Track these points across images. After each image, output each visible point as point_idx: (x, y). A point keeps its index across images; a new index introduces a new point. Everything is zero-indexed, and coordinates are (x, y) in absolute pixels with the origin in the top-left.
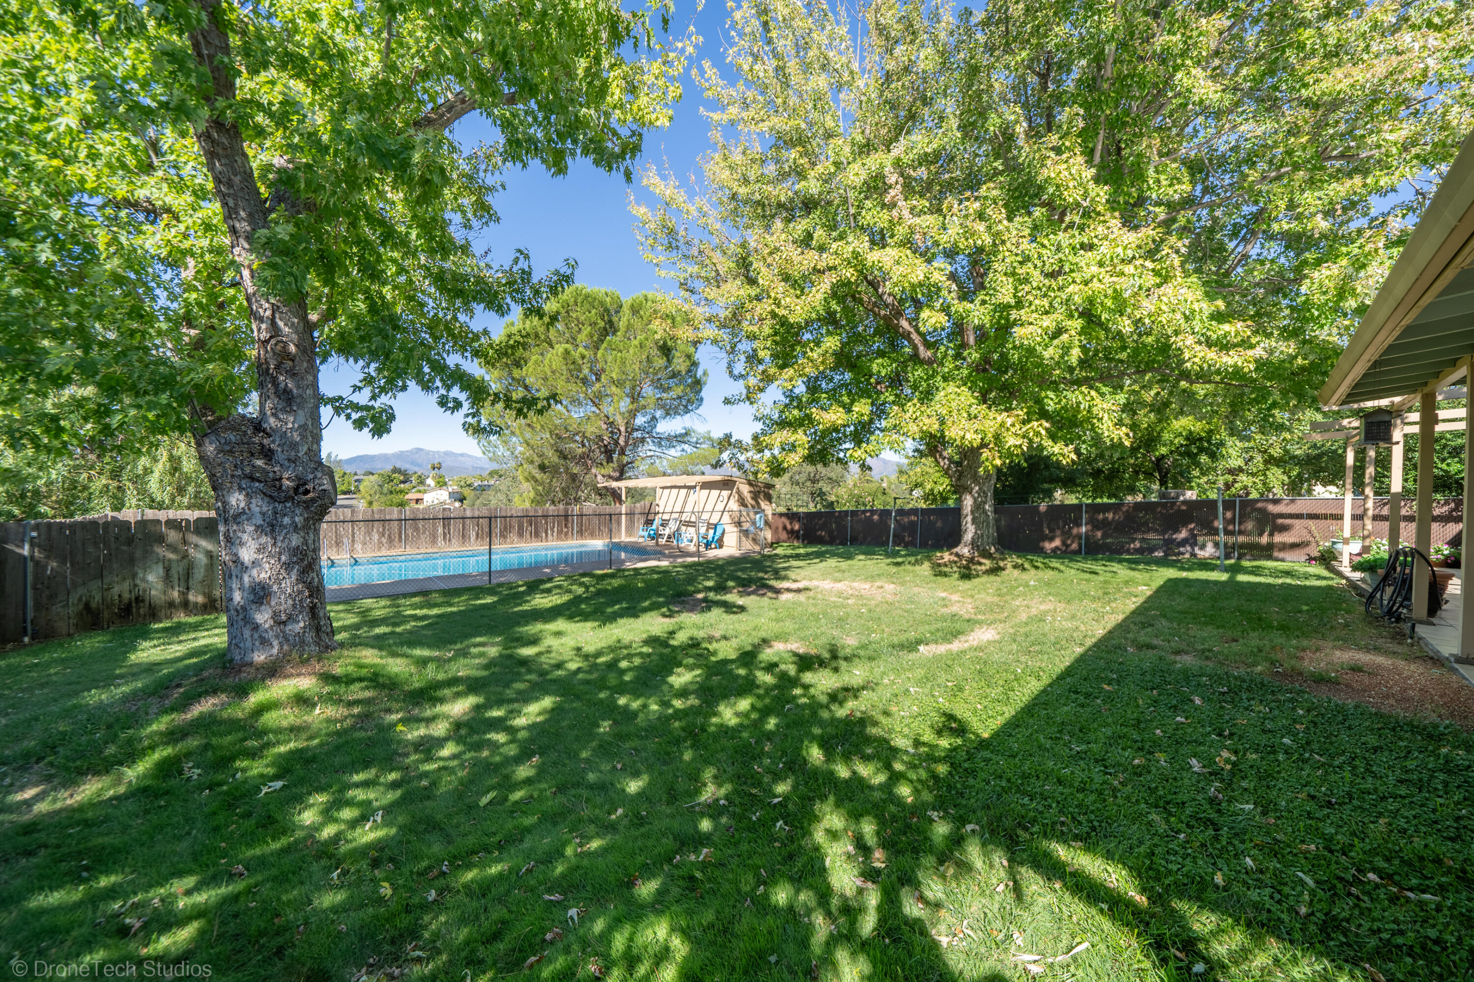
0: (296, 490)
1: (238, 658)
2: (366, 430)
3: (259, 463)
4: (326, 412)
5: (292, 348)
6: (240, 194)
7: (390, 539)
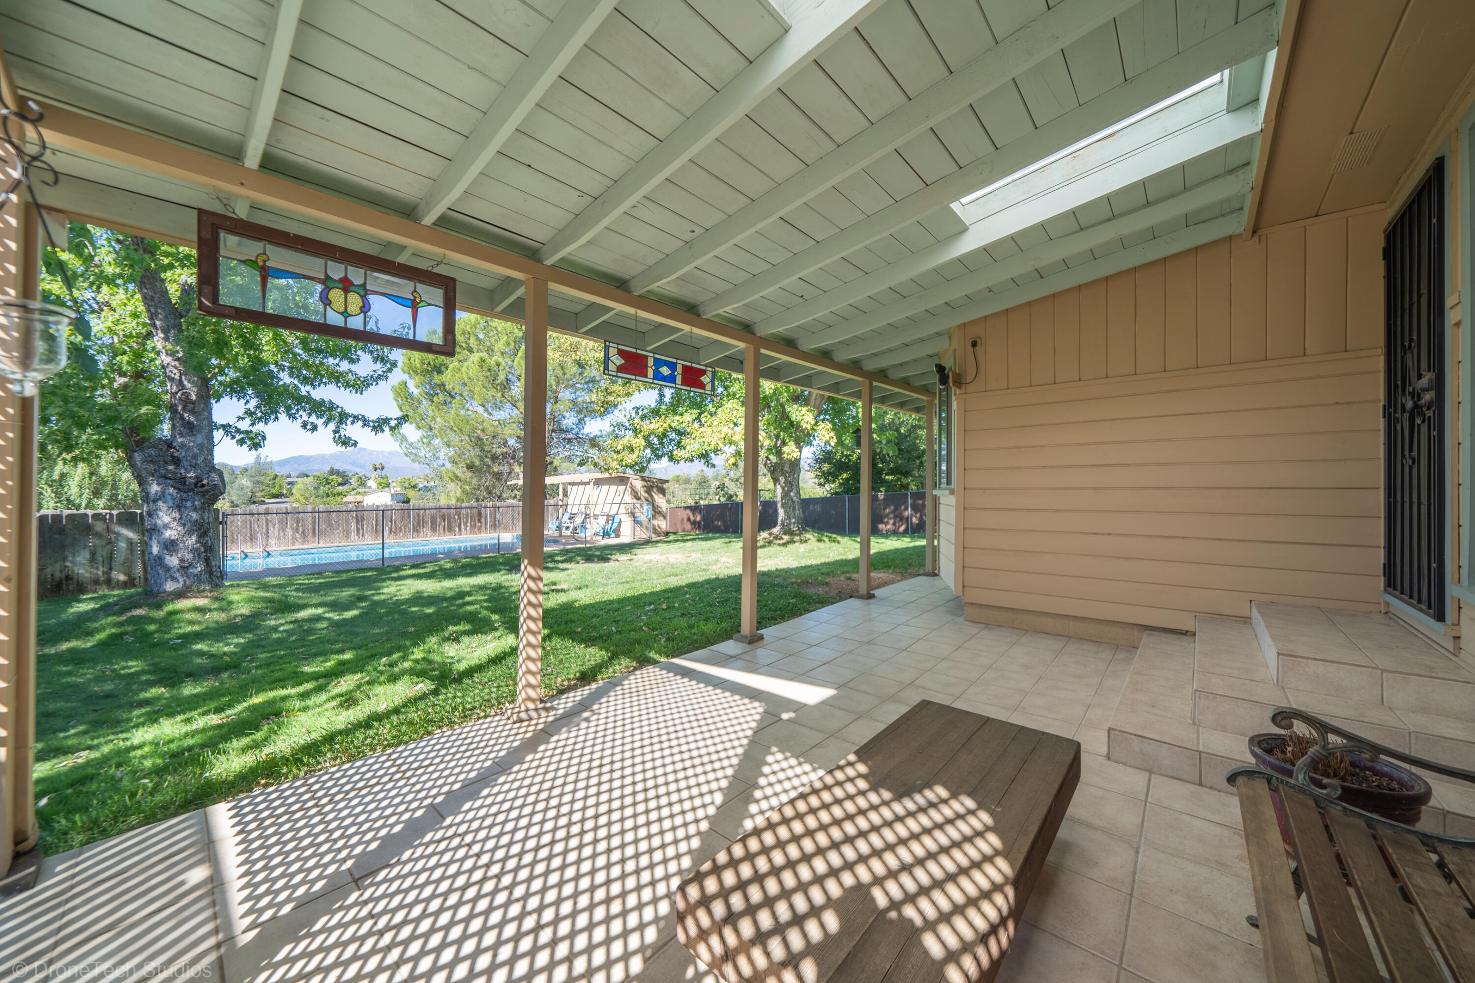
0: (196, 485)
1: (155, 589)
2: (245, 446)
3: (171, 468)
4: (218, 435)
5: (194, 397)
6: (159, 305)
7: (303, 532)
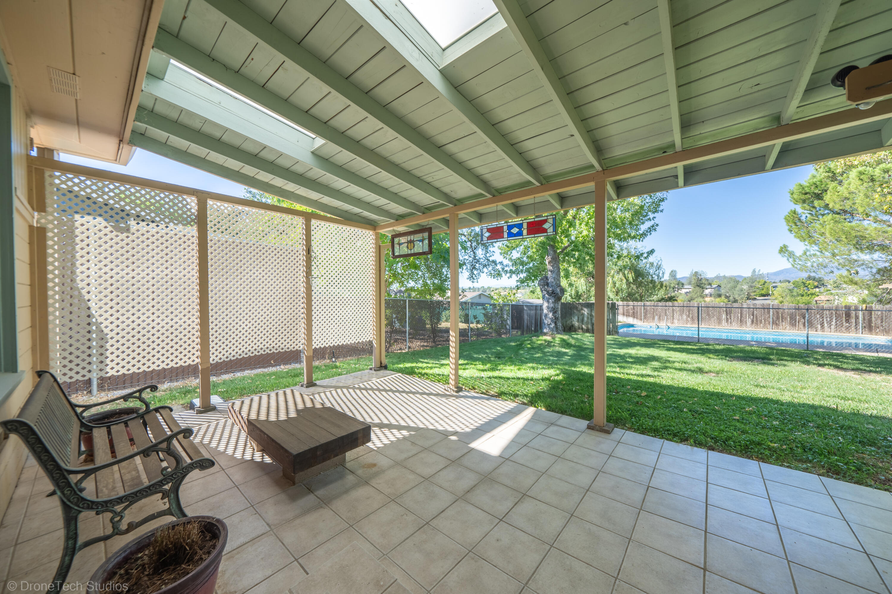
7: (692, 317)
